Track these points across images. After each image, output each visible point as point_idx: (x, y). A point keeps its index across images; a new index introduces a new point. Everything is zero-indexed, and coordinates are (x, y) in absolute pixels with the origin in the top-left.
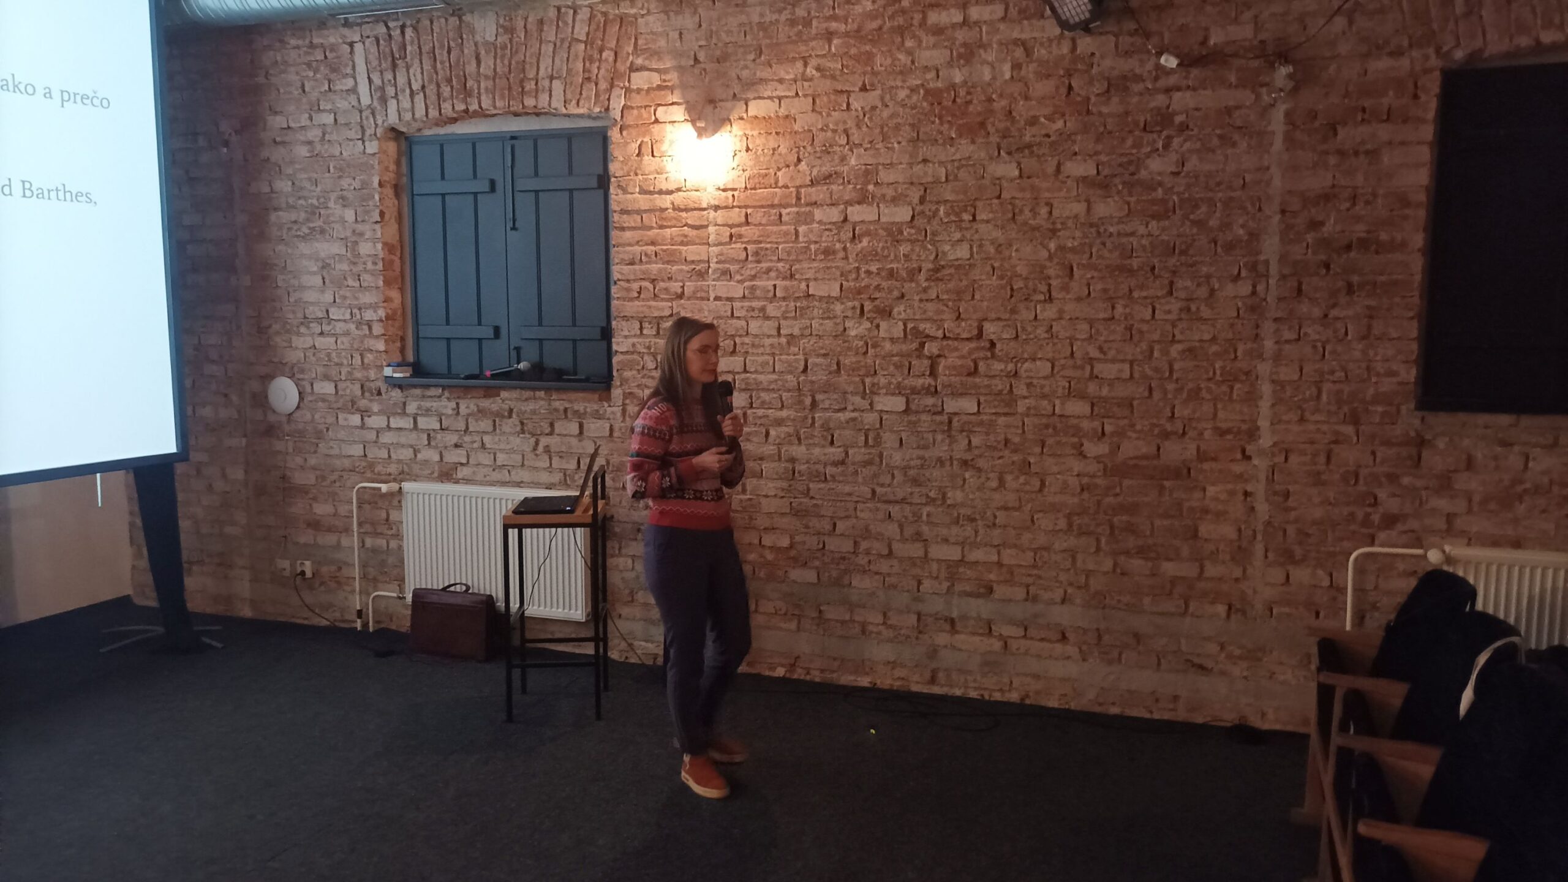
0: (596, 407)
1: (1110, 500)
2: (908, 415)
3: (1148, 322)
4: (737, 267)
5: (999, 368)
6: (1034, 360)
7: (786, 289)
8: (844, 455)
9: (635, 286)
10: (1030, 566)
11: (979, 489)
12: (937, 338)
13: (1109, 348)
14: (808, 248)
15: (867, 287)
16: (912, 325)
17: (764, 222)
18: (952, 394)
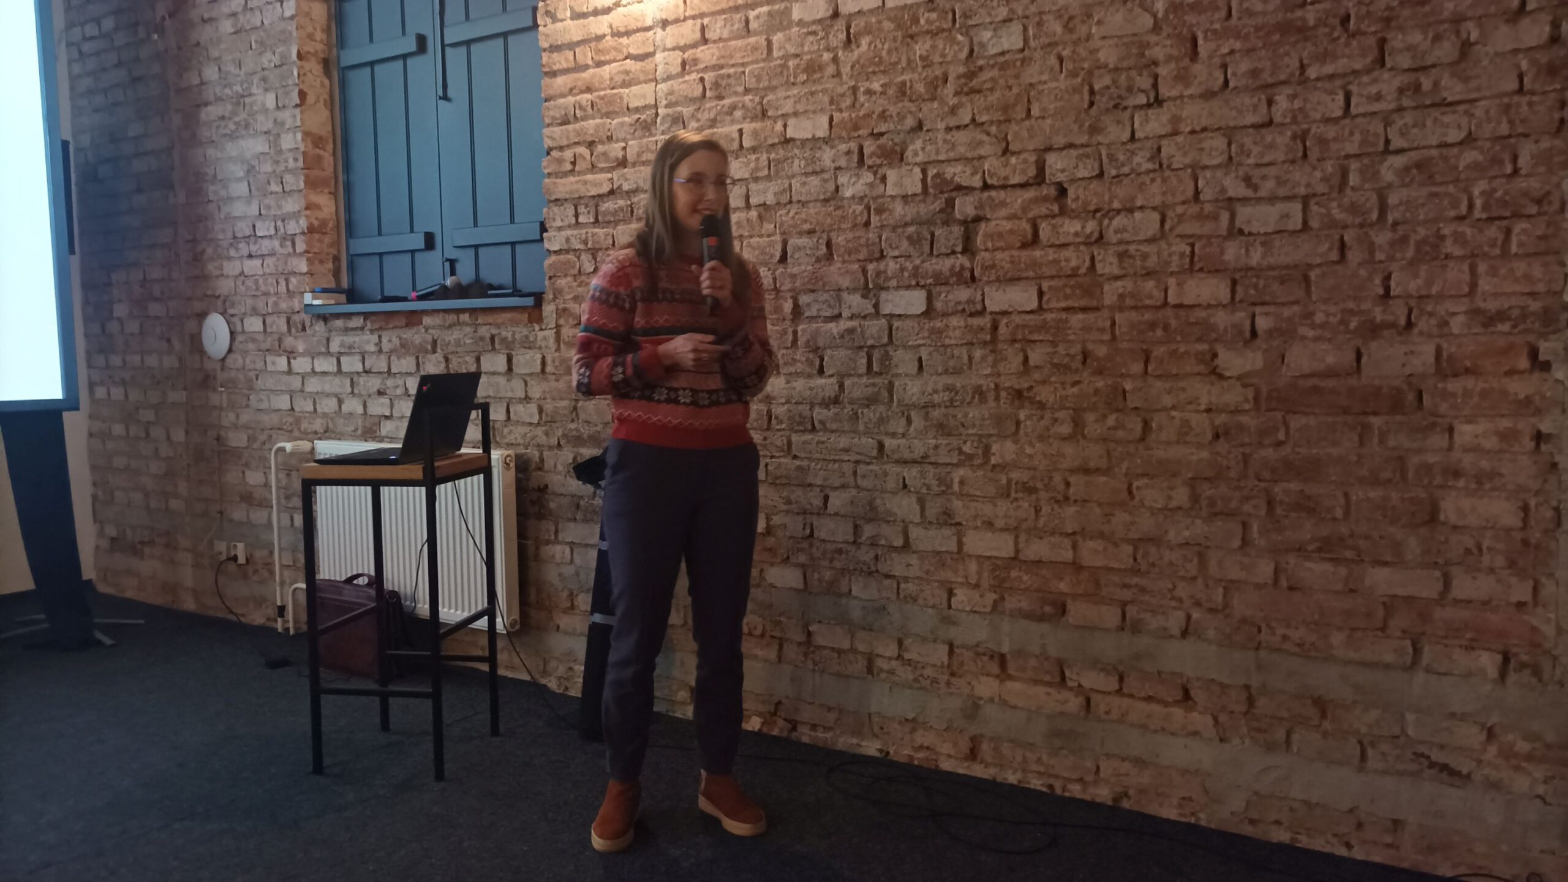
0: (525, 332)
1: (1269, 453)
2: (931, 319)
3: (1336, 121)
4: (691, 109)
5: (1072, 230)
6: (1131, 211)
7: (755, 134)
8: (837, 388)
9: (568, 154)
10: (1125, 570)
11: (1041, 438)
12: (973, 189)
13: (1264, 178)
14: (784, 66)
15: (868, 116)
16: (935, 171)
17: (725, 35)
18: (998, 280)
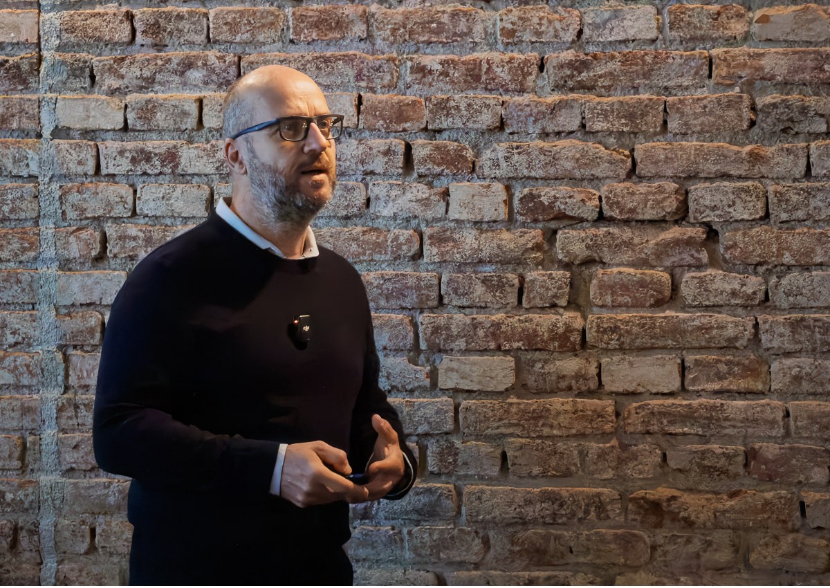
2: (520, 398)
4: (108, 58)
5: (728, 288)
6: (806, 268)
12: (582, 220)
15: (419, 103)
16: (526, 191)
18: (621, 349)
